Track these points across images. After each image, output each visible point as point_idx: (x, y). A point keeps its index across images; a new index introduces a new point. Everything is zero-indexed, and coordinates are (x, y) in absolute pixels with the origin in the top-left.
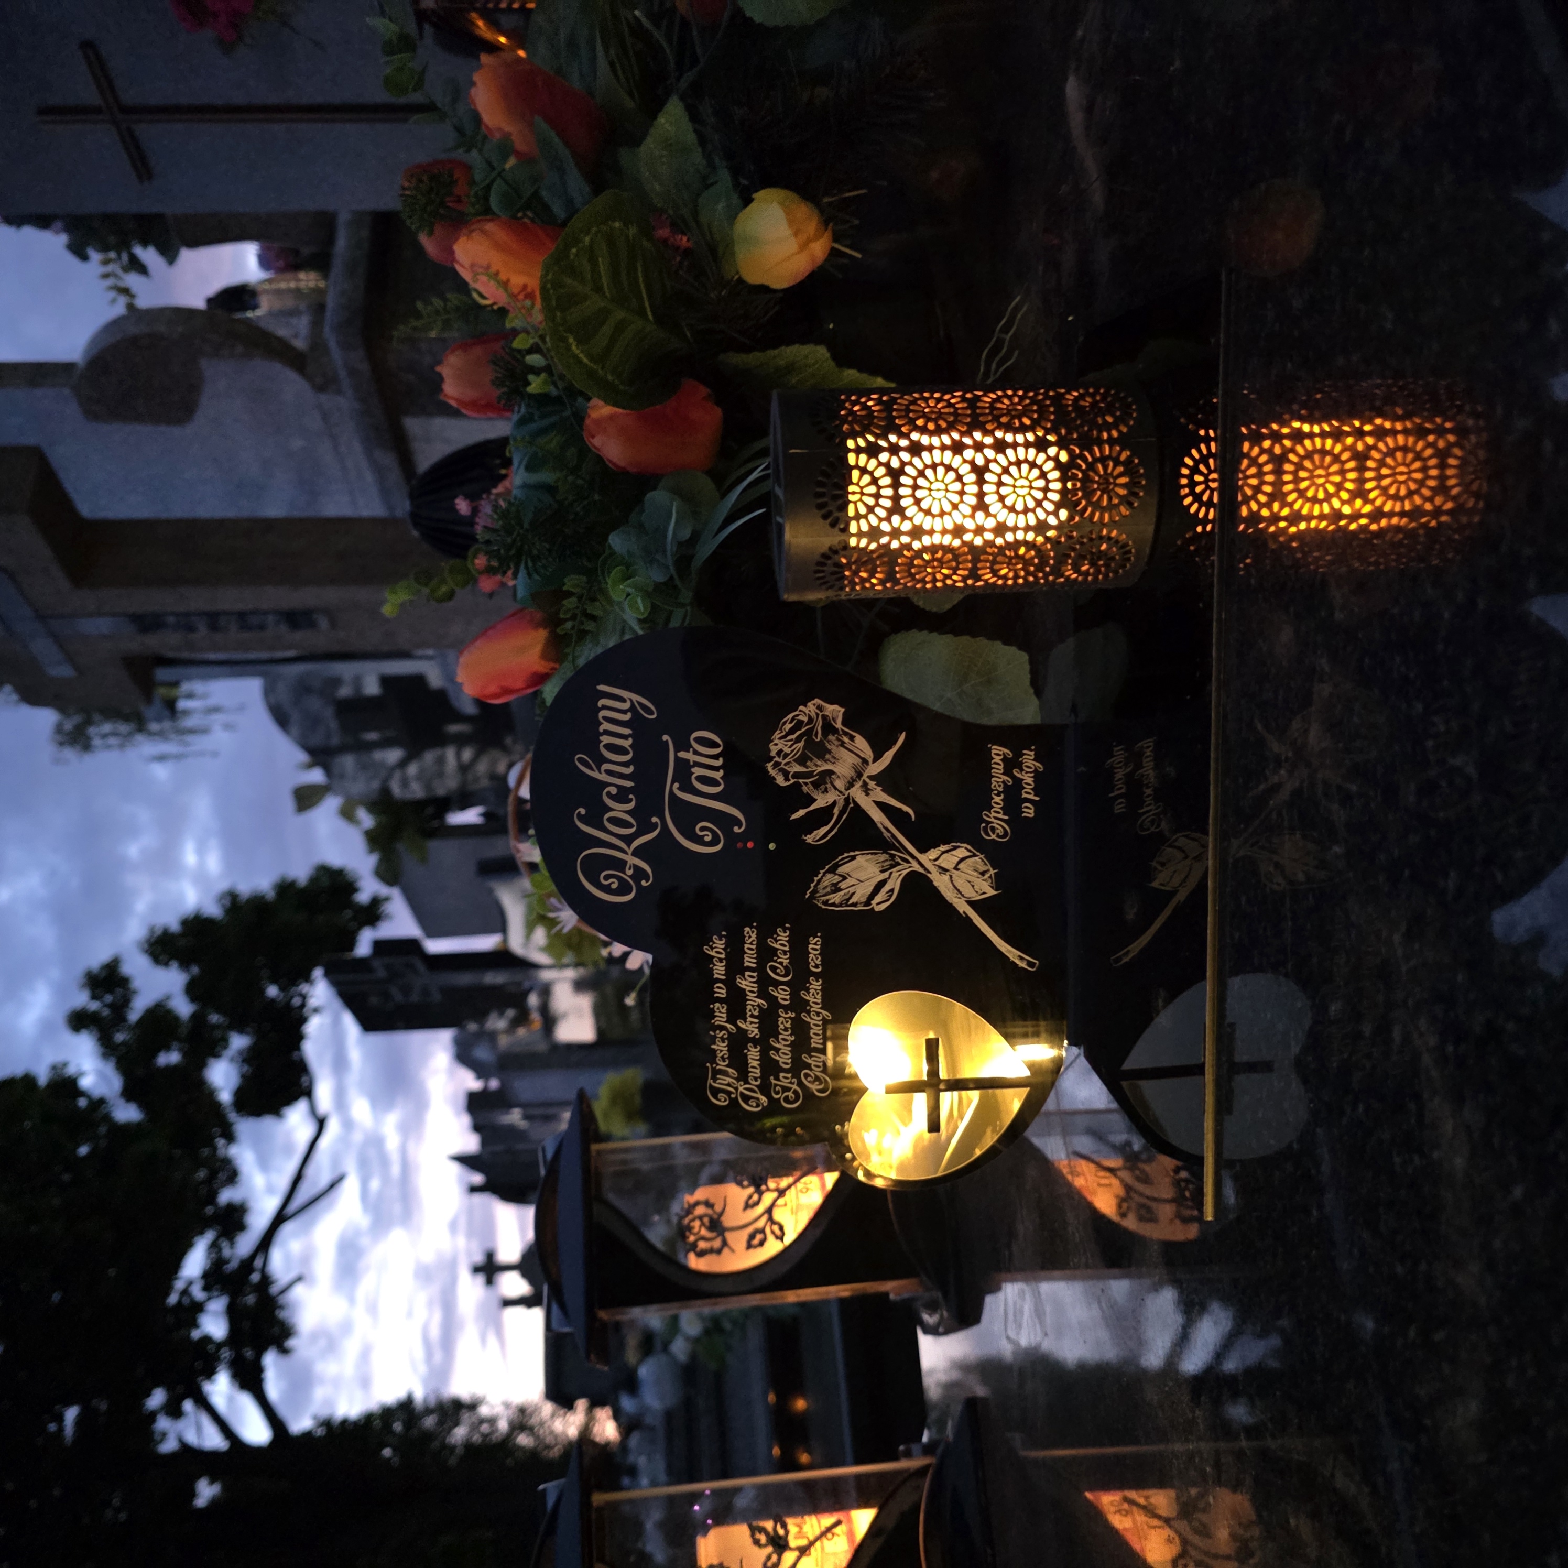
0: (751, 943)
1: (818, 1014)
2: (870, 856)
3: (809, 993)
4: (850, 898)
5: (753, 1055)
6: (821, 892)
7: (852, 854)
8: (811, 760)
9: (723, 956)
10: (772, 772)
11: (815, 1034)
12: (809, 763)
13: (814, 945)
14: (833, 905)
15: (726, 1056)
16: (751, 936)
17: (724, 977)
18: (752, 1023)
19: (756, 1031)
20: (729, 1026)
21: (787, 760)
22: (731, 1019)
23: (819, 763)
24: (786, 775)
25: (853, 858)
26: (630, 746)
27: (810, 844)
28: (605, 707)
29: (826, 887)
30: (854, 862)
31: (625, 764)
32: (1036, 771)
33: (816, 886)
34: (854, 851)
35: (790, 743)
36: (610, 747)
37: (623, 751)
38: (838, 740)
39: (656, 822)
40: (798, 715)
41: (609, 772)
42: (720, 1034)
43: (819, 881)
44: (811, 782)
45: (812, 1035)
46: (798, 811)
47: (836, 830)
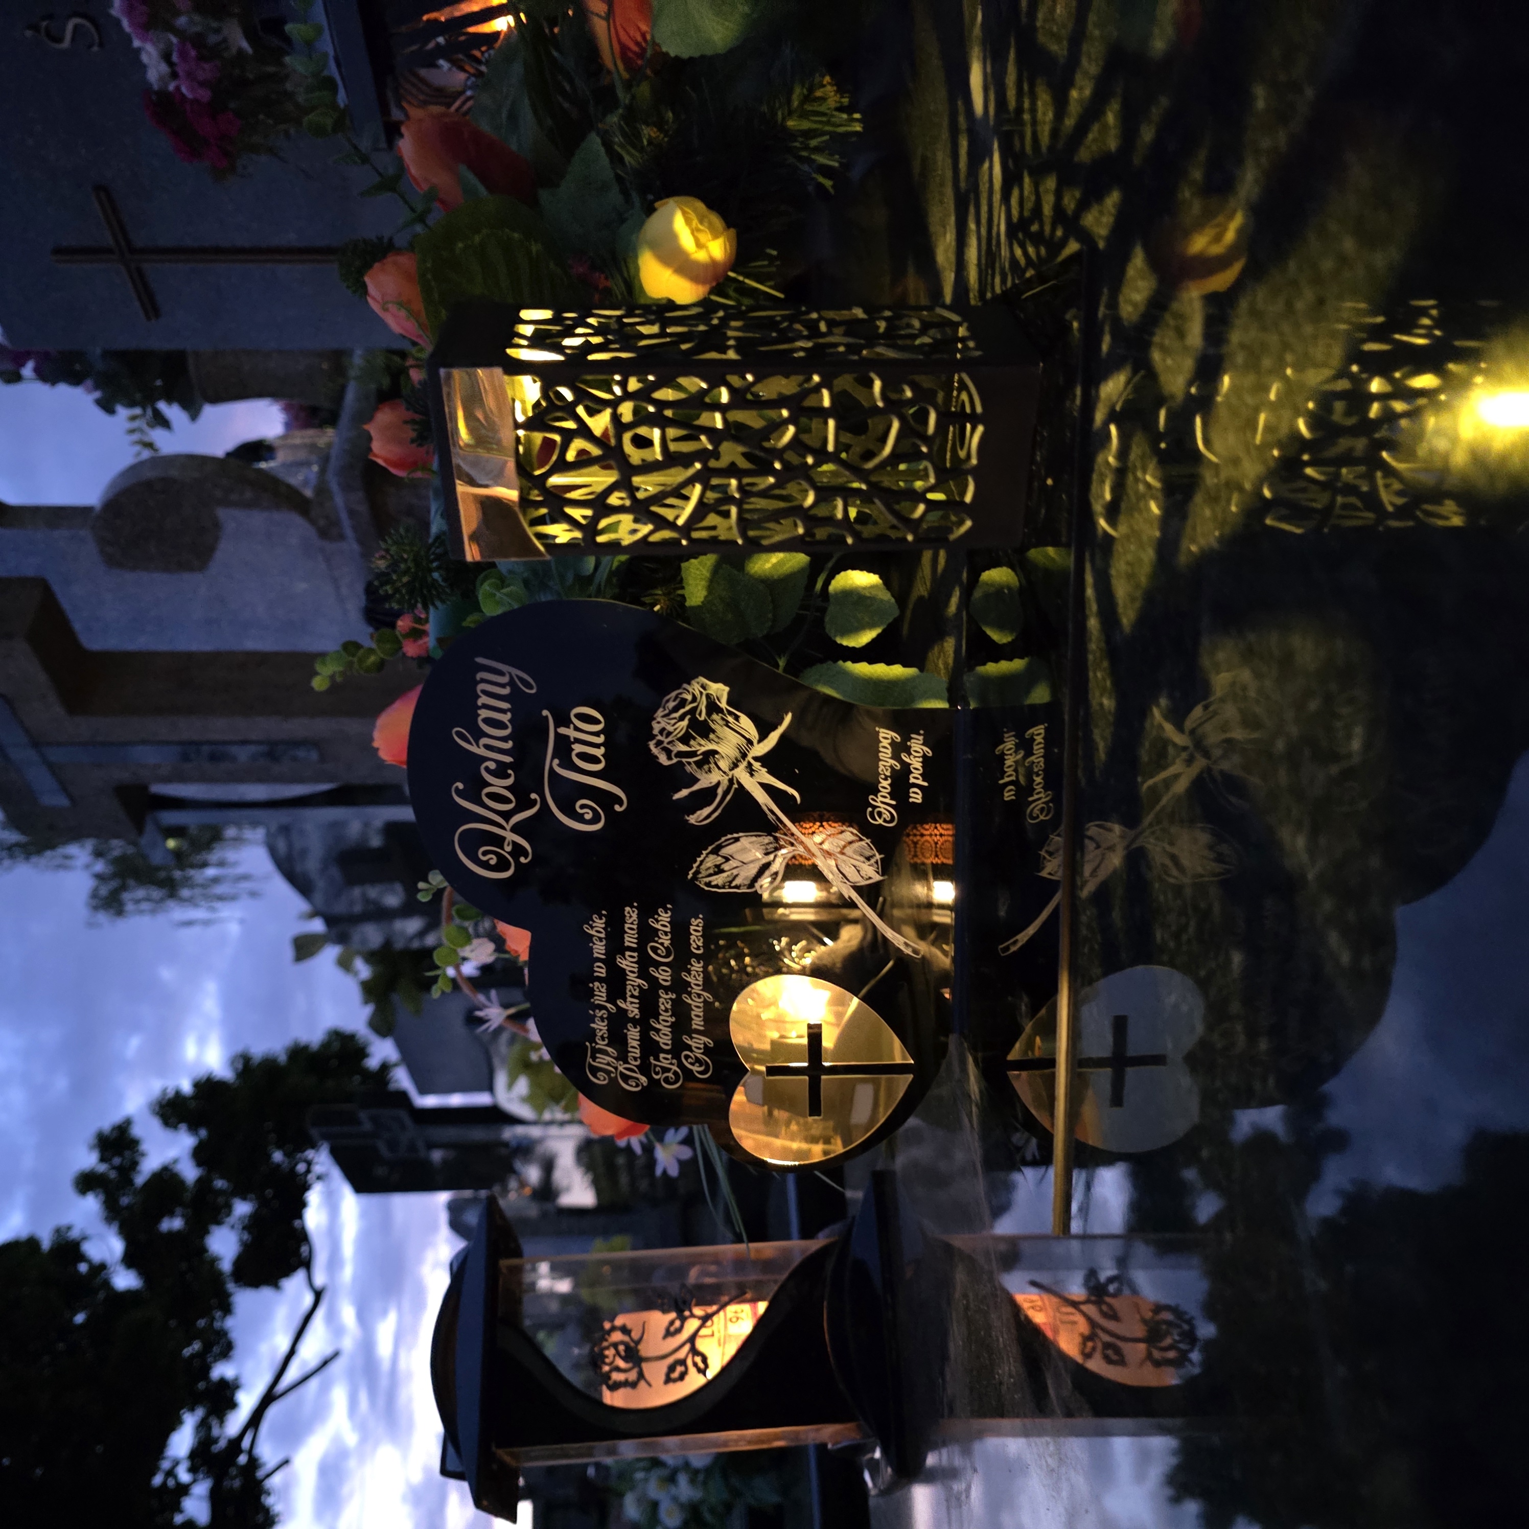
0: (632, 923)
1: (699, 996)
2: (754, 839)
3: (690, 974)
4: (734, 879)
5: (633, 1035)
6: (704, 873)
7: (735, 835)
8: (694, 739)
9: (603, 935)
10: (655, 750)
11: (697, 1016)
12: (692, 742)
13: (696, 925)
14: (717, 886)
15: (606, 1036)
16: (632, 915)
17: (603, 957)
18: (632, 1003)
19: (636, 1011)
20: (609, 1005)
21: (670, 739)
22: (611, 999)
23: (702, 742)
24: (668, 752)
25: (737, 840)
26: (509, 721)
27: (693, 825)
28: (483, 681)
29: (709, 868)
30: (738, 844)
31: (504, 739)
32: (924, 756)
33: (698, 867)
34: (737, 833)
35: (673, 721)
36: (489, 721)
37: (500, 725)
38: (723, 719)
39: (535, 800)
40: (681, 694)
41: (487, 747)
42: (599, 1013)
43: (702, 862)
44: (695, 762)
45: (694, 1017)
46: (680, 790)
47: (719, 811)
